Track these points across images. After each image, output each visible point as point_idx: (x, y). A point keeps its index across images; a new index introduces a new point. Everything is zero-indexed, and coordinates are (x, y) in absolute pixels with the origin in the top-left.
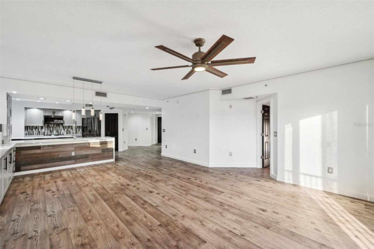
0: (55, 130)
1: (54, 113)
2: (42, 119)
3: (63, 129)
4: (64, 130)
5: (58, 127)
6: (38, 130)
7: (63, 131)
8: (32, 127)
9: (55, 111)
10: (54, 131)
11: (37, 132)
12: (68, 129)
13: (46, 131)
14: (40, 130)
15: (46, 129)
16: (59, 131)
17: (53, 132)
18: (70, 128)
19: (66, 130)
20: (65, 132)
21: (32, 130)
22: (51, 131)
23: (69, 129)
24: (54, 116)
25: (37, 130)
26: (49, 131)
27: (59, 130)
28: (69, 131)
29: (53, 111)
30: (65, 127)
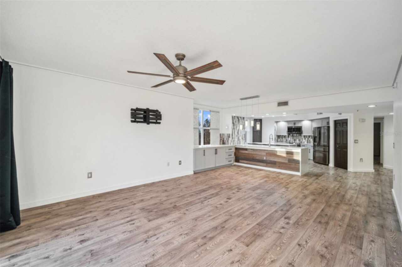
0: (298, 139)
1: (295, 124)
2: (287, 130)
3: (304, 138)
4: (305, 139)
5: (300, 137)
6: (286, 138)
7: (304, 140)
8: (283, 136)
9: (295, 122)
10: (297, 140)
11: (285, 140)
12: (308, 139)
13: (291, 140)
14: (287, 139)
15: (291, 138)
16: (301, 140)
17: (296, 140)
18: (311, 137)
19: (306, 139)
20: (305, 141)
21: (282, 138)
22: (294, 140)
23: (309, 139)
24: (295, 127)
25: (285, 138)
26: (293, 140)
27: (301, 139)
28: (310, 140)
29: (294, 122)
30: (306, 137)
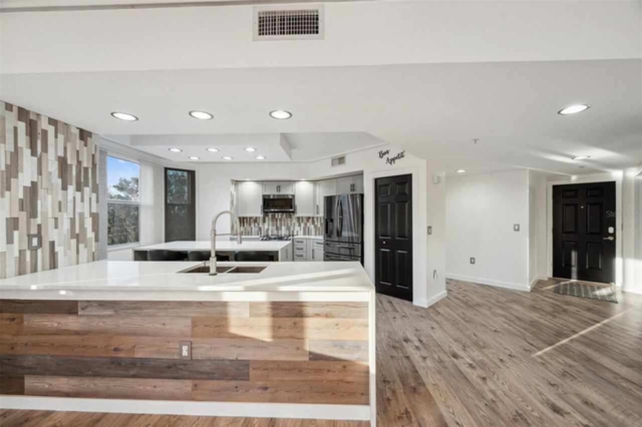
0: (284, 225)
1: (279, 188)
2: (261, 203)
3: (297, 224)
4: (300, 225)
5: (289, 219)
6: (259, 224)
7: (297, 228)
8: (251, 218)
9: (280, 184)
10: (283, 228)
11: (257, 229)
12: (306, 224)
13: (270, 228)
14: (261, 226)
15: (271, 223)
16: (292, 229)
17: (281, 229)
18: (311, 220)
19: (302, 225)
20: (300, 230)
21: (250, 225)
22: (277, 229)
23: (308, 224)
24: (278, 195)
25: (256, 225)
26: (275, 227)
27: (291, 225)
28: (309, 228)
29: (277, 184)
30: (301, 219)
